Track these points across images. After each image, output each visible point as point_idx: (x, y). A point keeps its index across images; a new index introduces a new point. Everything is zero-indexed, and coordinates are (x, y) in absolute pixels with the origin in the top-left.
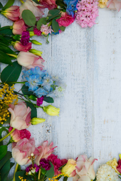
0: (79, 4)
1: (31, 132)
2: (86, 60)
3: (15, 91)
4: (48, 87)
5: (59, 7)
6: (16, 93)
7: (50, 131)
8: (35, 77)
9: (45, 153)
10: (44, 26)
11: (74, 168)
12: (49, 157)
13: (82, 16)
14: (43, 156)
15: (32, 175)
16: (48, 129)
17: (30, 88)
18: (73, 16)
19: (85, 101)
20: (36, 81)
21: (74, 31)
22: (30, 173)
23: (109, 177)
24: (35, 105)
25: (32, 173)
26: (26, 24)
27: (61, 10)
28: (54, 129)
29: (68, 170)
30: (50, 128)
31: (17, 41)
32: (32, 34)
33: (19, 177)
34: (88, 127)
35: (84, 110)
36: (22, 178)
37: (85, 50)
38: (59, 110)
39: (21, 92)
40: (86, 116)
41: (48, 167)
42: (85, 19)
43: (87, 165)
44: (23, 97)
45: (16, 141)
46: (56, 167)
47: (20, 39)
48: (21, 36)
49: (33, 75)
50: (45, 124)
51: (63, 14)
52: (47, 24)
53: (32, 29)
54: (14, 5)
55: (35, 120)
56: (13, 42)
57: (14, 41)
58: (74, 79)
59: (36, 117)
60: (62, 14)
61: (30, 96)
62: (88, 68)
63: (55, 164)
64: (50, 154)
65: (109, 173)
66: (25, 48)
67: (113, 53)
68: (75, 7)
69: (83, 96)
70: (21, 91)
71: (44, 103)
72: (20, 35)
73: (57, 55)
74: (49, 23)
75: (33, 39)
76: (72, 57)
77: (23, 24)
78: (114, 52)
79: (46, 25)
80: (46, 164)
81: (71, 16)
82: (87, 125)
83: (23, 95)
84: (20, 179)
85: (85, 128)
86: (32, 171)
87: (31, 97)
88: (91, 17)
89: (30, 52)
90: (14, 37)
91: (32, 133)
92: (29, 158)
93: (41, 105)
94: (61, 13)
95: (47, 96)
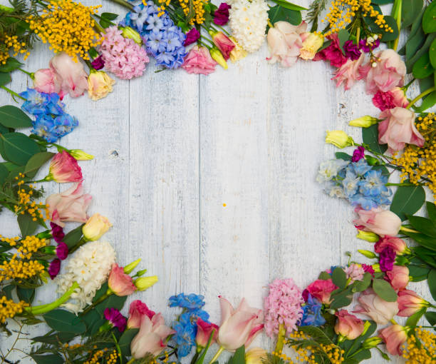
0: (300, 316)
1: (371, 104)
2: (282, 225)
3: (400, 172)
4: (349, 175)
5: (333, 312)
6: (399, 168)
7: (339, 106)
8: (371, 193)
9: (351, 68)
10: (359, 278)
11: (304, 44)
12: (345, 62)
13: (295, 295)
14: (354, 64)
15: (372, 34)
16: (343, 110)
17: (380, 174)
18: (310, 296)
19: (282, 155)
20: (370, 186)
21: (303, 273)
22: (376, 37)
23: (250, 30)
24: (367, 149)
25: (372, 36)
26: (387, 283)
27: (329, 308)
28: (333, 110)
29: (315, 42)
30: (339, 112)
31: (401, 254)
32: (377, 268)
33: (392, 31)
34: (277, 113)
35: (283, 141)
36: (387, 30)
37: (283, 242)
38: (327, 139)
39: (390, 170)
40: (280, 131)
41: (349, 45)
42: (289, 291)
43: (283, 50)
44: (386, 162)
45: (398, 89)
46: (336, 46)
47: (396, 258)
48: (396, 262)
49: (375, 196)
50: (349, 117)
51: (326, 300)
52: (353, 282)
53: (376, 276)
54: (406, 318)
55: (367, 123)
56: (408, 253)
57: (405, 255)
58: (301, 192)
59: (363, 128)
60: (328, 299)
61: (376, 164)
62: (278, 212)
63: (337, 50)
64: (344, 66)
65: (250, 37)
66: (389, 240)
67: (236, 236)
68: (306, 311)
69: (286, 165)
70: (390, 172)
71: (350, 151)
72: (396, 265)
73: (331, 233)
74: (350, 284)
75: (372, 260)
76: (305, 229)
77: (393, 283)
78: (235, 238)
79: (354, 279)
80: (351, 50)
81: (313, 297)
82: (278, 117)
83: (388, 165)
84: (390, 28)
85: (282, 112)
86: (373, 40)
87: (375, 162)
88: (280, 293)
89: (378, 236)
90: (406, 260)
91: (368, 103)
92: (379, 60)
93: (356, 148)
94: (330, 300)
95: (348, 162)
